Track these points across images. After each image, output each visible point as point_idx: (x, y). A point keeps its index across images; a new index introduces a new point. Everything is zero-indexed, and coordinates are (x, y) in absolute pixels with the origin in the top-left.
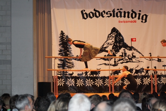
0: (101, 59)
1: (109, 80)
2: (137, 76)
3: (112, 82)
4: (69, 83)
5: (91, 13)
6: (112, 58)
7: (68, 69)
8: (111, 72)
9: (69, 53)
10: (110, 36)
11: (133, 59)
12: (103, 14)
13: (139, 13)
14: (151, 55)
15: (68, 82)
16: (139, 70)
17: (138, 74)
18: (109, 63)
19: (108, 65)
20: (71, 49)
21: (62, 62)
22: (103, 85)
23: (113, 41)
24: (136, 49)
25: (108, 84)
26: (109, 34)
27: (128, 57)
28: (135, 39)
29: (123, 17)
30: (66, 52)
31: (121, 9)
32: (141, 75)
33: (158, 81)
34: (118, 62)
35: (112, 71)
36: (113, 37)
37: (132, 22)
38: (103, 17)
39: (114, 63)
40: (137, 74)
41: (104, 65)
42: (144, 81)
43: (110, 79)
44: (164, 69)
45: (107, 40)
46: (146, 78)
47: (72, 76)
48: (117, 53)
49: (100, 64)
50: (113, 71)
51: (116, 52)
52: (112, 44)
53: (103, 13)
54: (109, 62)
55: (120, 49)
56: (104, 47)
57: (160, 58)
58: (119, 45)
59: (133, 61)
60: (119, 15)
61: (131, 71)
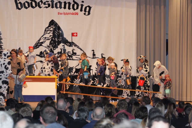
0: (37, 56)
2: (77, 75)
10: (48, 29)
11: (73, 56)
12: (40, 4)
16: (80, 69)
20: (2, 43)
23: (51, 36)
24: (76, 45)
26: (47, 27)
27: (68, 54)
28: (77, 33)
36: (51, 31)
37: (73, 14)
38: (40, 7)
40: (77, 74)
41: (40, 62)
45: (44, 34)
48: (55, 50)
51: (54, 49)
52: (50, 39)
53: (40, 3)
55: (59, 45)
56: (40, 42)
57: (104, 56)
58: (58, 39)
60: (58, 6)
61: (70, 70)
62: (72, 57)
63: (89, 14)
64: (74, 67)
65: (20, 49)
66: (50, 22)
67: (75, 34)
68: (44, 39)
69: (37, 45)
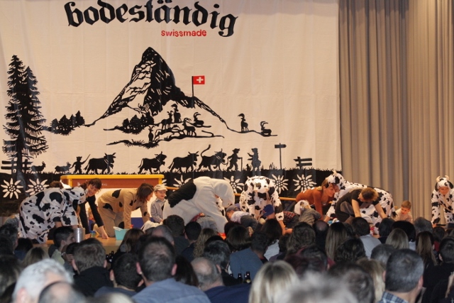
0: (117, 130)
2: (206, 171)
4: (33, 190)
5: (89, 11)
6: (143, 127)
7: (31, 154)
9: (33, 113)
10: (140, 69)
12: (122, 14)
13: (213, 11)
15: (30, 188)
17: (210, 168)
18: (134, 140)
19: (134, 144)
20: (38, 102)
21: (14, 138)
23: (146, 84)
24: (203, 104)
26: (138, 64)
27: (184, 125)
28: (203, 77)
29: (173, 21)
30: (27, 110)
31: (168, 1)
34: (157, 138)
35: (143, 159)
36: (147, 72)
37: (194, 34)
38: (122, 20)
39: (148, 139)
40: (208, 167)
41: (123, 143)
45: (132, 81)
46: (230, 179)
47: (42, 172)
48: (155, 115)
49: (113, 142)
51: (155, 112)
52: (145, 91)
53: (122, 11)
55: (164, 105)
56: (124, 97)
57: (266, 127)
58: (162, 92)
59: (198, 135)
60: (162, 16)
61: (191, 159)
62: (193, 130)
63: (231, 32)
64: (199, 154)
65: (78, 114)
66: (143, 52)
67: (200, 78)
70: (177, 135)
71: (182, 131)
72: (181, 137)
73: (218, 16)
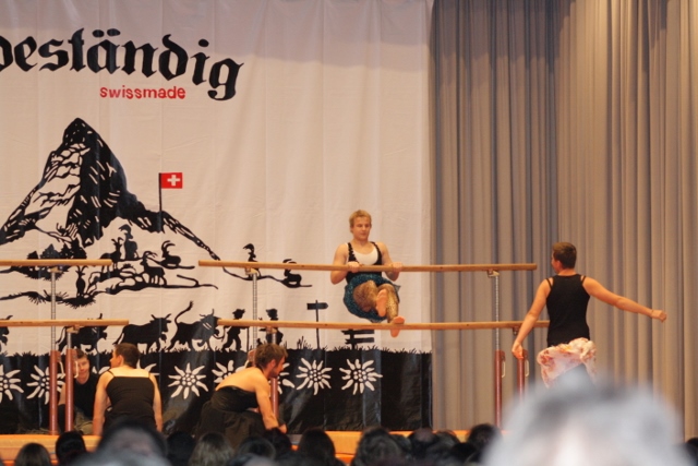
0: (15, 273)
1: (50, 371)
2: (183, 352)
3: (64, 380)
6: (66, 268)
8: (59, 333)
10: (60, 159)
11: (165, 270)
12: (26, 54)
13: (196, 52)
14: (252, 256)
16: (197, 324)
17: (190, 346)
18: (49, 292)
19: (49, 298)
22: (19, 399)
23: (71, 187)
24: (180, 226)
25: (47, 393)
26: (55, 149)
27: (144, 263)
28: (179, 175)
29: (123, 69)
31: (113, 32)
32: (203, 351)
33: (286, 377)
34: (93, 287)
35: (66, 328)
36: (73, 165)
37: (163, 94)
38: (26, 67)
39: (76, 290)
40: (187, 344)
41: (27, 298)
42: (217, 377)
43: (54, 365)
44: (313, 321)
45: (44, 181)
46: (226, 366)
48: (89, 244)
49: (7, 295)
50: (71, 330)
51: (88, 240)
52: (69, 200)
53: (27, 49)
54: (53, 287)
55: (106, 226)
56: (28, 211)
57: (293, 270)
58: (101, 202)
59: (168, 284)
60: (102, 60)
61: (156, 328)
62: (161, 274)
63: (230, 93)
64: (171, 318)
66: (66, 127)
67: (174, 176)
68: (44, 202)
69: (16, 227)
70: (130, 282)
71: (140, 275)
72: (138, 287)
73: (207, 61)
